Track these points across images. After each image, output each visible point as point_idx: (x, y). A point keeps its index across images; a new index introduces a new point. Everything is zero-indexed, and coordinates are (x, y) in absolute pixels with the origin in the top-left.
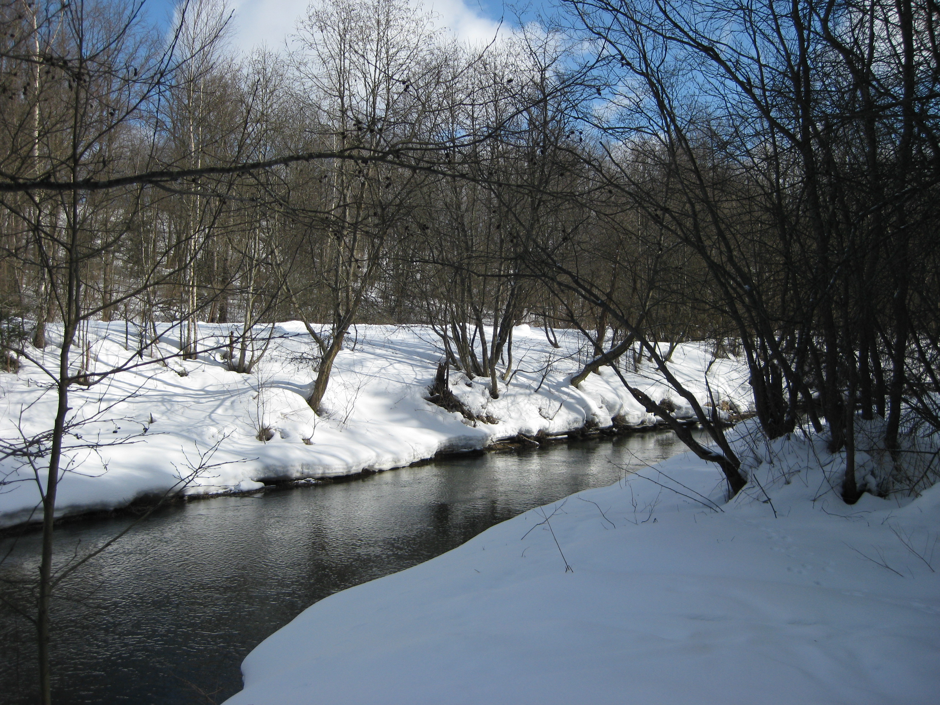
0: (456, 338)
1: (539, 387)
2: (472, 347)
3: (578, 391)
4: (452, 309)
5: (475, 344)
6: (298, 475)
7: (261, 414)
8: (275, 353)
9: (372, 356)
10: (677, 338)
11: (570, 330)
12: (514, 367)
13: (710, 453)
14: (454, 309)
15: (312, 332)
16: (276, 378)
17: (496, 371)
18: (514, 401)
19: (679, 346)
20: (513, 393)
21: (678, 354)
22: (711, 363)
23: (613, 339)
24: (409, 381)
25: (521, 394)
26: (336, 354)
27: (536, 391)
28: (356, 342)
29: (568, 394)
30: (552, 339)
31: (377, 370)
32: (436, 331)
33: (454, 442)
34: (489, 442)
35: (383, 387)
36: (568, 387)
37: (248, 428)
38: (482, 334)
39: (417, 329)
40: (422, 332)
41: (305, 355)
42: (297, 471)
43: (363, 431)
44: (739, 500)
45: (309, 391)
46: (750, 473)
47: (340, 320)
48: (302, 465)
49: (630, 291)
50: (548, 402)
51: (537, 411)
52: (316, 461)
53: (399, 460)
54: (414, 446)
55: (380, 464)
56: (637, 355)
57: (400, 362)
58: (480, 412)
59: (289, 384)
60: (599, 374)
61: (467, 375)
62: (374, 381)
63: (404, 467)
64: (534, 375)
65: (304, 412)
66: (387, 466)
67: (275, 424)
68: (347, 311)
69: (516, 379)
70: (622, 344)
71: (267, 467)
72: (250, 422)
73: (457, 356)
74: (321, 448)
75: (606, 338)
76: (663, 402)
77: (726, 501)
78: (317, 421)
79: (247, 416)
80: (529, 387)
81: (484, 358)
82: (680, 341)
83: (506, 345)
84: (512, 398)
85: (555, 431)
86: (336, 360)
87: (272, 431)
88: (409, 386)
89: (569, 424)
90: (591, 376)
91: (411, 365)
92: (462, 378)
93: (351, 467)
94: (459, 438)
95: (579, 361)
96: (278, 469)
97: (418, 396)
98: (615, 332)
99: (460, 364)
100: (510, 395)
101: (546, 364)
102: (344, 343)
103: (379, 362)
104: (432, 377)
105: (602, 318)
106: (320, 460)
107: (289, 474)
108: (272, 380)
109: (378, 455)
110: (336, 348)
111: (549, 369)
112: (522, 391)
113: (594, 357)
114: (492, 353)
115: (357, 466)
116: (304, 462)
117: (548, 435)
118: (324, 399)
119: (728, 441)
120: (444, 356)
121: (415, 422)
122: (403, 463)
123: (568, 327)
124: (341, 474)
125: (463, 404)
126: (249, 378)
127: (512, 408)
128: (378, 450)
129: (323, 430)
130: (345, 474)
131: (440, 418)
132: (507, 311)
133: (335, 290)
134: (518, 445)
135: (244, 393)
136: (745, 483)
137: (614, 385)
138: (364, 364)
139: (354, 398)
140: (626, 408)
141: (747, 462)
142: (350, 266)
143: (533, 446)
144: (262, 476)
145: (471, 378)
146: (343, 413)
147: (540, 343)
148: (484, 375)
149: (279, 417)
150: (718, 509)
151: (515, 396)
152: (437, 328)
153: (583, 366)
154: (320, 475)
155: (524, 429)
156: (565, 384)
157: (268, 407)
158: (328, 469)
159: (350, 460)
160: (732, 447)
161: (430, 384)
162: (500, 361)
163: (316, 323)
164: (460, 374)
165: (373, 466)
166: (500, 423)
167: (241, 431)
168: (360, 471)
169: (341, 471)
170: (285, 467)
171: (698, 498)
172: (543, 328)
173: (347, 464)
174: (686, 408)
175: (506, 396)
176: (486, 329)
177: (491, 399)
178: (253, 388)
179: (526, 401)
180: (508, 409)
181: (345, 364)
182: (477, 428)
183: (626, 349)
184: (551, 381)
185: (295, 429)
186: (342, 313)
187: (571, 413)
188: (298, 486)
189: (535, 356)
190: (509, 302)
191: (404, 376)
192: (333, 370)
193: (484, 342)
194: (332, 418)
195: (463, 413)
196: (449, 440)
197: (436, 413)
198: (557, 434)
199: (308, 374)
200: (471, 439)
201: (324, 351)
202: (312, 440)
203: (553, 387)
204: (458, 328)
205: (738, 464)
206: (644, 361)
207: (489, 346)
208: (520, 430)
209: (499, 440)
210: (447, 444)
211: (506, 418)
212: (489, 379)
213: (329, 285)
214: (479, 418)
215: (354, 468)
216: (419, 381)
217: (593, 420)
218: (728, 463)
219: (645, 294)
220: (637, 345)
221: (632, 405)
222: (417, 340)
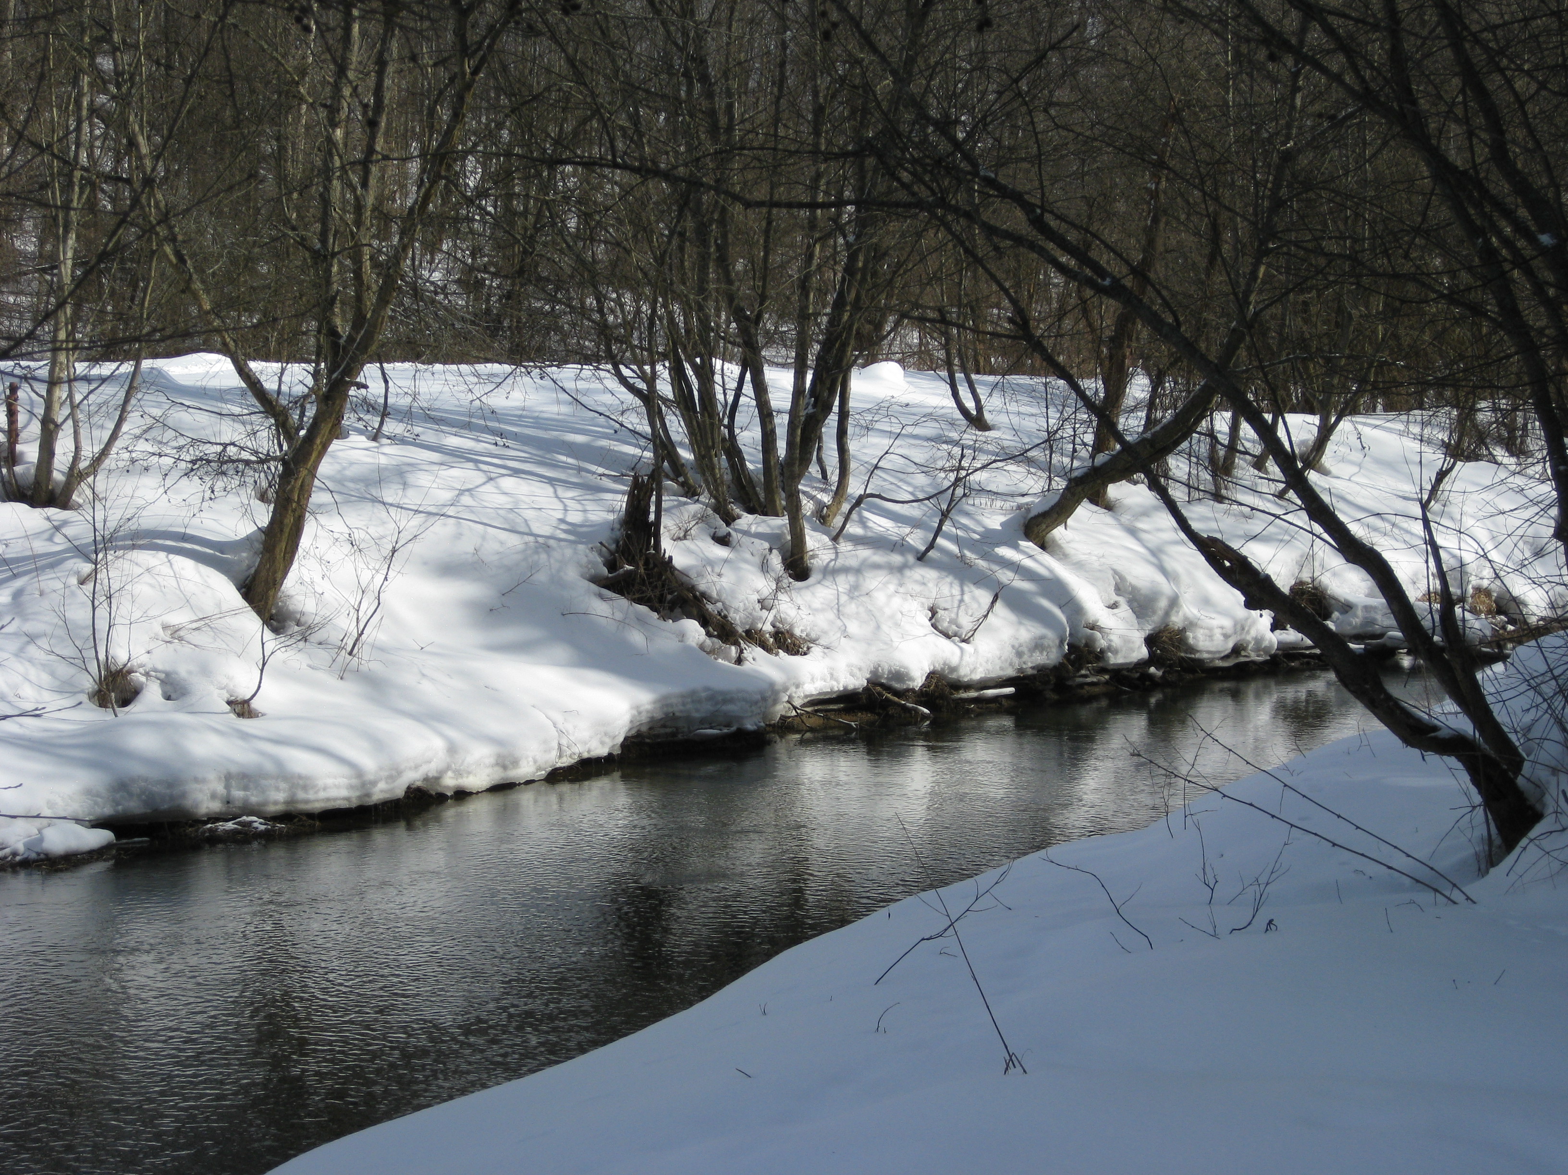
0: (684, 401)
1: (931, 546)
2: (731, 427)
3: (1046, 558)
4: (671, 320)
5: (739, 419)
6: (215, 806)
7: (102, 625)
8: (143, 446)
9: (435, 456)
10: (1339, 400)
11: (1023, 380)
12: (855, 488)
13: (1435, 728)
14: (680, 319)
15: (253, 384)
16: (148, 521)
17: (804, 500)
18: (855, 588)
19: (1345, 425)
20: (853, 563)
21: (1343, 450)
22: (1442, 475)
23: (1151, 405)
24: (546, 530)
25: (876, 567)
26: (325, 447)
27: (921, 557)
28: (385, 412)
29: (1017, 568)
30: (970, 404)
31: (447, 496)
32: (623, 380)
33: (678, 709)
34: (781, 709)
35: (466, 546)
36: (1016, 547)
37: (65, 670)
38: (760, 388)
39: (568, 374)
40: (581, 385)
41: (232, 451)
42: (214, 796)
43: (409, 679)
44: (1519, 868)
45: (246, 559)
46: (1553, 790)
47: (335, 346)
48: (228, 778)
49: (1203, 263)
50: (956, 591)
51: (923, 618)
52: (269, 766)
53: (515, 763)
54: (559, 718)
55: (459, 773)
56: (1222, 453)
57: (516, 472)
58: (755, 620)
59: (185, 537)
60: (1109, 507)
61: (717, 509)
62: (442, 529)
63: (529, 782)
64: (913, 511)
65: (232, 621)
66: (478, 780)
67: (144, 659)
68: (359, 321)
69: (863, 522)
70: (1177, 418)
71: (122, 786)
72: (69, 651)
73: (686, 455)
74: (285, 729)
75: (1128, 401)
76: (1299, 589)
77: (1482, 873)
78: (270, 646)
79: (62, 632)
80: (898, 546)
81: (766, 461)
82: (1350, 409)
83: (833, 419)
84: (851, 578)
85: (977, 676)
86: (326, 467)
87: (138, 677)
88: (544, 545)
89: (1019, 654)
90: (1084, 512)
91: (551, 481)
92: (702, 519)
93: (374, 783)
94: (692, 696)
95: (1049, 468)
96: (156, 789)
97: (572, 574)
98: (1157, 383)
99: (694, 477)
100: (845, 570)
101: (952, 476)
102: (349, 419)
103: (454, 472)
104: (611, 517)
105: (1117, 341)
106: (278, 763)
107: (188, 803)
108: (133, 525)
109: (452, 749)
110: (325, 429)
111: (959, 491)
112: (878, 557)
113: (1093, 457)
114: (790, 444)
115: (391, 778)
116: (234, 769)
117: (958, 686)
118: (291, 584)
119: (1489, 699)
120: (648, 454)
121: (561, 651)
122: (525, 770)
123: (1015, 368)
124: (344, 805)
125: (704, 595)
126: (65, 523)
127: (851, 608)
128: (453, 734)
129: (288, 675)
130: (354, 804)
131: (637, 638)
132: (834, 320)
133: (322, 258)
134: (867, 717)
135: (52, 566)
136: (1537, 817)
137: (1152, 539)
138: (411, 478)
139: (380, 578)
140: (1189, 609)
141: (1543, 757)
142: (365, 184)
143: (913, 717)
144: (107, 810)
145: (729, 519)
146: (346, 625)
147: (930, 416)
148: (764, 509)
149: (156, 638)
150: (1456, 895)
151: (858, 571)
152: (626, 372)
153: (1060, 484)
154: (279, 808)
155: (884, 670)
156: (1006, 537)
157: (124, 609)
158: (305, 788)
159: (369, 763)
160: (1500, 715)
161: (605, 536)
162: (814, 470)
163: (266, 358)
164: (694, 508)
165: (437, 779)
166: (816, 650)
167: (45, 678)
168: (400, 793)
169: (344, 793)
170: (173, 782)
171: (1400, 861)
172: (944, 374)
173: (359, 772)
174: (1367, 608)
175: (830, 572)
176: (771, 374)
177: (787, 580)
178: (80, 552)
179: (892, 588)
180: (839, 613)
181: (354, 480)
182: (747, 666)
183: (1186, 434)
184: (965, 528)
185: (205, 671)
186: (343, 328)
187: (1026, 622)
188: (214, 840)
189: (919, 456)
190: (841, 295)
191: (529, 514)
192: (318, 498)
193: (765, 413)
194: (314, 638)
195: (705, 621)
196: (663, 701)
197: (623, 623)
198: (984, 685)
199: (247, 511)
200: (727, 698)
201: (290, 438)
202: (255, 704)
203: (972, 545)
204: (689, 372)
205: (1517, 762)
206: (1244, 470)
207: (781, 422)
208: (875, 672)
209: (812, 703)
210: (658, 715)
211: (833, 637)
212: (780, 523)
213: (303, 242)
214: (753, 636)
215: (382, 785)
216: (574, 529)
217: (1090, 643)
218: (1486, 757)
219: (1245, 269)
220: (1222, 421)
221: (1206, 602)
222: (565, 409)
